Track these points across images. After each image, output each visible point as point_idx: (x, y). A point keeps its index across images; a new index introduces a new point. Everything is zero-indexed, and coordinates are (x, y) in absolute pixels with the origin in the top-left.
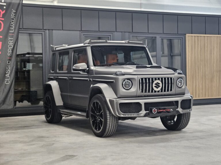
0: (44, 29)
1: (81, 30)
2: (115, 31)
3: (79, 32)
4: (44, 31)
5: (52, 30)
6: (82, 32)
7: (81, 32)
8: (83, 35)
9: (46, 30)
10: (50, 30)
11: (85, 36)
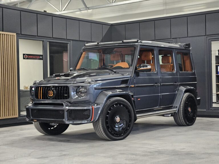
0: (172, 38)
3: (204, 37)
4: (172, 40)
5: (179, 38)
6: (207, 36)
7: (206, 36)
8: (209, 39)
9: (173, 38)
11: (211, 40)
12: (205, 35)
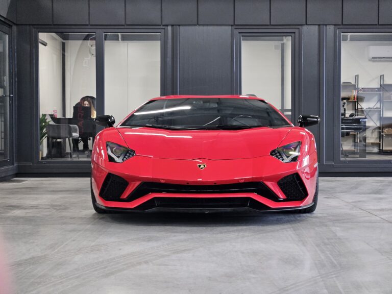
0: (163, 24)
1: (235, 25)
2: (305, 24)
3: (230, 27)
4: (164, 29)
5: (179, 25)
6: (237, 27)
7: (235, 27)
8: (239, 33)
9: (167, 25)
10: (174, 26)
11: (244, 35)
12: (233, 24)
